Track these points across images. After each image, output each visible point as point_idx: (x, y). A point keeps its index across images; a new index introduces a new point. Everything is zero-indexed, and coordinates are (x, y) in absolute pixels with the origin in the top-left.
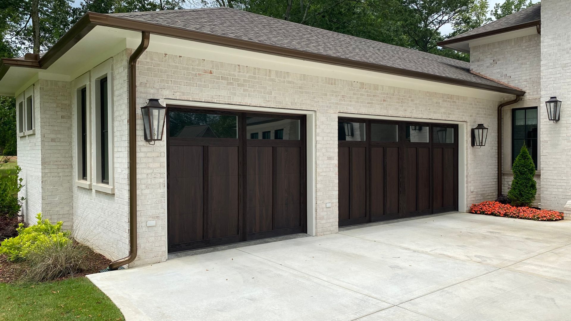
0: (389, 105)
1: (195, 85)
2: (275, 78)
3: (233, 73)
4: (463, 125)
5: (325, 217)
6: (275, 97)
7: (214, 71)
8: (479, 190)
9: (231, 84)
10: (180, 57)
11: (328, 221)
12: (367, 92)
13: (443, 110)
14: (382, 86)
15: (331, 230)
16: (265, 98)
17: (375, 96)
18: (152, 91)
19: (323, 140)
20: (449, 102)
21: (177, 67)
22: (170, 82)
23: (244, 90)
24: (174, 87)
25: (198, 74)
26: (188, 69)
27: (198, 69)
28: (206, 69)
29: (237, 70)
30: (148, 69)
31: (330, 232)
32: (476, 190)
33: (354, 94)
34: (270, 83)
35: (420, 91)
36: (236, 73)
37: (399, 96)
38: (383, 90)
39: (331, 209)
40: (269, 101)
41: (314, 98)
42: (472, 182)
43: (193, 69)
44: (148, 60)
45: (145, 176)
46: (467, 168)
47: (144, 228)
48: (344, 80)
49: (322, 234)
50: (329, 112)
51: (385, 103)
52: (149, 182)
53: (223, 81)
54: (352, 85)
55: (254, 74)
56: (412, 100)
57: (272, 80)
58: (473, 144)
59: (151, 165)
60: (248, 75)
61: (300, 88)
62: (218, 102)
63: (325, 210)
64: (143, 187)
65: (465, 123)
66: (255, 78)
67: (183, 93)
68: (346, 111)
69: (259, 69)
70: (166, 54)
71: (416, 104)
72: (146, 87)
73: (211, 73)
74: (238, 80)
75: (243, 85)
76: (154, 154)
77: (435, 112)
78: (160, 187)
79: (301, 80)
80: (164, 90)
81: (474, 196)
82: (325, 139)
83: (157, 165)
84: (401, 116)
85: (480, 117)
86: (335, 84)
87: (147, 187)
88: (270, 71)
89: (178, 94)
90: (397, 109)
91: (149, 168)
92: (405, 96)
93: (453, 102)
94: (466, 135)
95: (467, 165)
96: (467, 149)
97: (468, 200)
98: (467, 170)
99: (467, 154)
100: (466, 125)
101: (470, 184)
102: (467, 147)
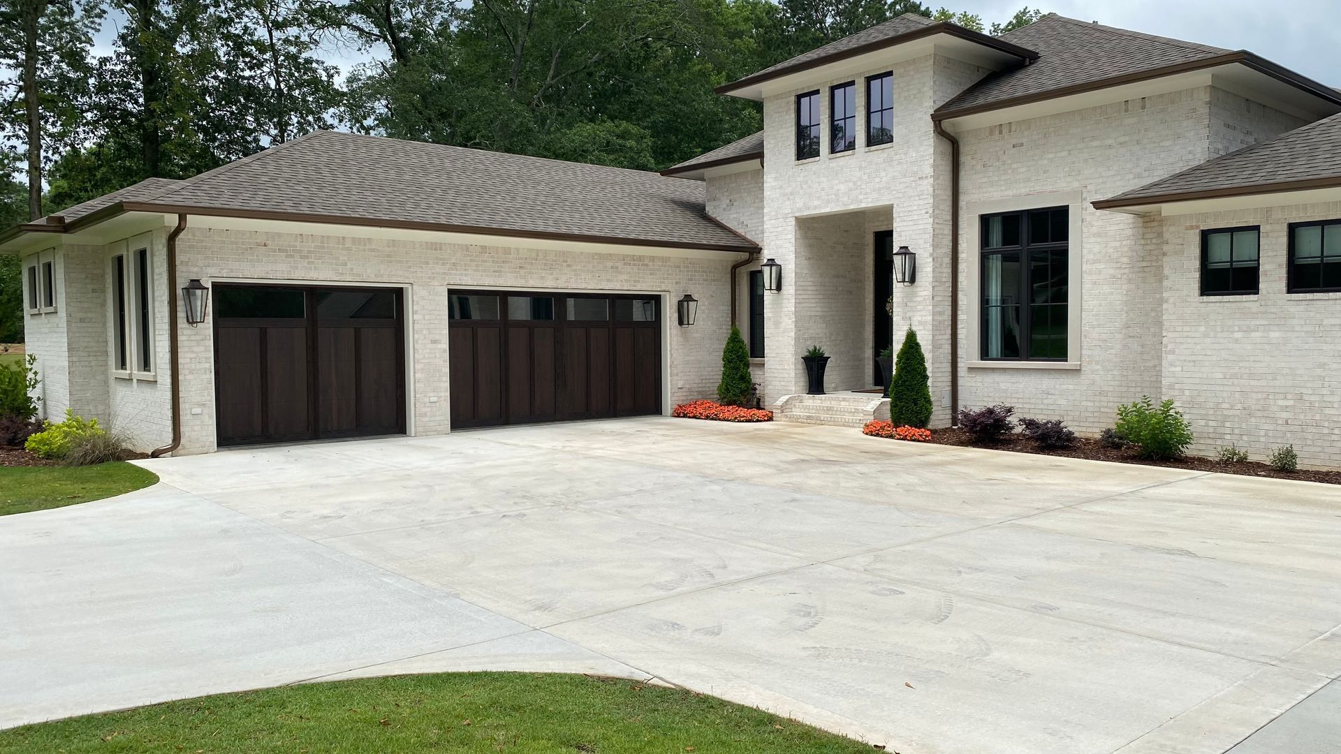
0: (530, 273)
1: (246, 260)
2: (351, 246)
3: (293, 243)
4: (665, 295)
5: (428, 414)
6: (352, 269)
7: (269, 242)
8: (695, 385)
9: (292, 256)
10: (227, 230)
11: (433, 419)
12: (492, 257)
13: (624, 277)
14: (518, 250)
16: (339, 270)
17: (506, 261)
18: (195, 269)
19: (424, 319)
20: (634, 265)
21: (223, 242)
22: (216, 259)
23: (309, 263)
24: (221, 264)
25: (250, 248)
26: (236, 243)
27: (249, 242)
28: (258, 241)
29: (299, 240)
30: (190, 247)
31: (436, 433)
32: (687, 386)
33: (471, 261)
34: (345, 252)
35: (582, 253)
36: (298, 244)
37: (547, 260)
38: (518, 254)
39: (438, 404)
40: (342, 274)
41: (410, 267)
42: (680, 375)
43: (243, 243)
44: (190, 237)
45: (188, 360)
46: (672, 355)
47: (189, 416)
48: (454, 244)
49: (424, 434)
50: (432, 284)
51: (522, 272)
52: (193, 367)
53: (282, 254)
54: (467, 249)
55: (322, 243)
56: (568, 266)
57: (349, 249)
58: (681, 323)
59: (195, 349)
60: (313, 245)
61: (388, 256)
62: (274, 278)
63: (428, 404)
64: (187, 372)
65: (668, 294)
66: (323, 247)
67: (232, 271)
68: (459, 282)
69: (328, 237)
70: (210, 229)
71: (576, 270)
72: (187, 265)
73: (265, 245)
74: (300, 251)
75: (307, 257)
76: (198, 338)
77: (608, 280)
78: (205, 372)
79: (389, 247)
80: (208, 268)
81: (685, 394)
82: (426, 317)
83: (202, 349)
84: (550, 286)
85: (695, 284)
86: (441, 249)
87: (191, 373)
88: (344, 238)
89: (225, 271)
90: (542, 278)
91: (192, 352)
92: (556, 261)
93: (643, 265)
94: (670, 310)
95: (670, 351)
96: (670, 329)
97: (673, 399)
98: (671, 358)
99: (671, 336)
100: (670, 295)
101: (676, 378)
102: (670, 326)
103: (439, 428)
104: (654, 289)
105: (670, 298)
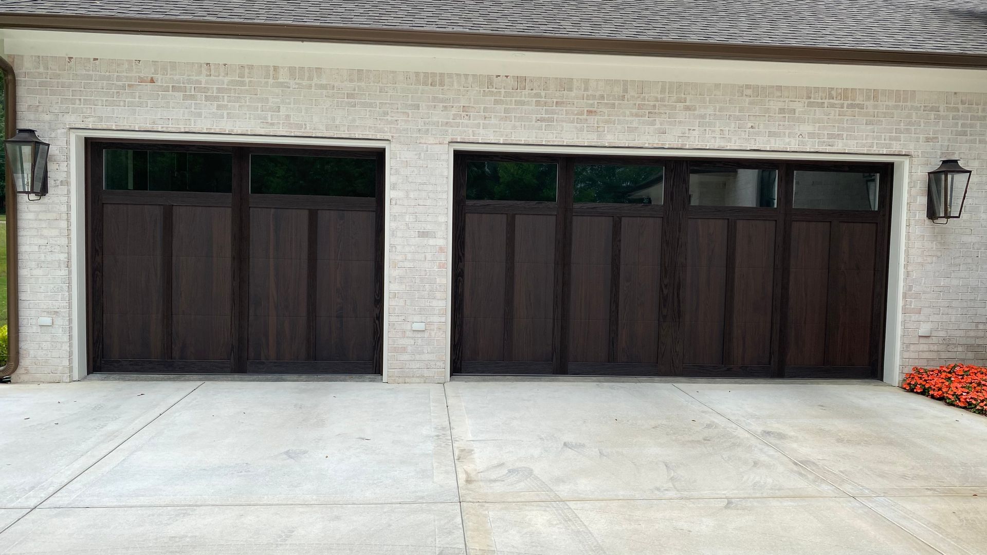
0: (607, 122)
1: (122, 104)
2: (287, 80)
3: (194, 78)
4: (902, 163)
5: (409, 349)
6: (288, 117)
7: (158, 77)
8: (962, 333)
9: (192, 97)
10: (95, 59)
11: (418, 357)
12: (538, 95)
13: (807, 128)
14: (586, 82)
15: (425, 376)
16: (265, 118)
17: (563, 103)
18: (47, 117)
19: (407, 197)
20: (832, 106)
21: (90, 77)
22: (78, 102)
23: (219, 107)
24: (85, 110)
25: (128, 85)
26: (109, 78)
27: (127, 77)
28: (142, 75)
29: (204, 72)
30: (42, 84)
31: (422, 380)
32: (942, 334)
33: (496, 102)
34: (277, 90)
35: (717, 86)
36: (203, 78)
37: (644, 99)
38: (586, 89)
39: (426, 335)
40: (272, 124)
41: (386, 114)
42: (925, 311)
43: (119, 78)
44: (41, 70)
45: (36, 249)
46: (907, 274)
47: (35, 327)
48: (466, 76)
49: (401, 380)
50: (423, 141)
51: (593, 119)
52: (43, 258)
53: (176, 94)
54: (490, 83)
55: (241, 75)
56: (687, 108)
57: (282, 85)
58: (932, 214)
59: (46, 232)
60: (227, 79)
61: (349, 96)
62: (164, 130)
63: (409, 334)
64: (33, 265)
65: (906, 160)
66: (242, 83)
67: (101, 119)
68: (472, 138)
69: (251, 67)
70: (70, 58)
71: (703, 117)
72: (37, 111)
73: (152, 81)
74: (206, 90)
75: (216, 98)
76: (51, 216)
77: (772, 134)
78: (59, 266)
79: (351, 81)
80: (67, 116)
81: (935, 348)
82: (412, 195)
83: (55, 232)
84: (647, 145)
85: (973, 141)
86: (442, 84)
87: (39, 266)
88: (276, 68)
89: (91, 119)
90: (631, 130)
91: (42, 236)
92: (662, 100)
93: (851, 106)
94: (909, 192)
95: (906, 266)
96: (908, 226)
97: (906, 355)
98: (905, 280)
99: (908, 237)
100: (911, 163)
101: (914, 317)
102: (908, 220)
103: (426, 373)
104: (875, 150)
105: (911, 168)
